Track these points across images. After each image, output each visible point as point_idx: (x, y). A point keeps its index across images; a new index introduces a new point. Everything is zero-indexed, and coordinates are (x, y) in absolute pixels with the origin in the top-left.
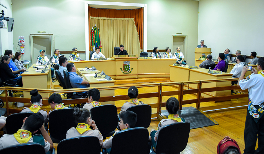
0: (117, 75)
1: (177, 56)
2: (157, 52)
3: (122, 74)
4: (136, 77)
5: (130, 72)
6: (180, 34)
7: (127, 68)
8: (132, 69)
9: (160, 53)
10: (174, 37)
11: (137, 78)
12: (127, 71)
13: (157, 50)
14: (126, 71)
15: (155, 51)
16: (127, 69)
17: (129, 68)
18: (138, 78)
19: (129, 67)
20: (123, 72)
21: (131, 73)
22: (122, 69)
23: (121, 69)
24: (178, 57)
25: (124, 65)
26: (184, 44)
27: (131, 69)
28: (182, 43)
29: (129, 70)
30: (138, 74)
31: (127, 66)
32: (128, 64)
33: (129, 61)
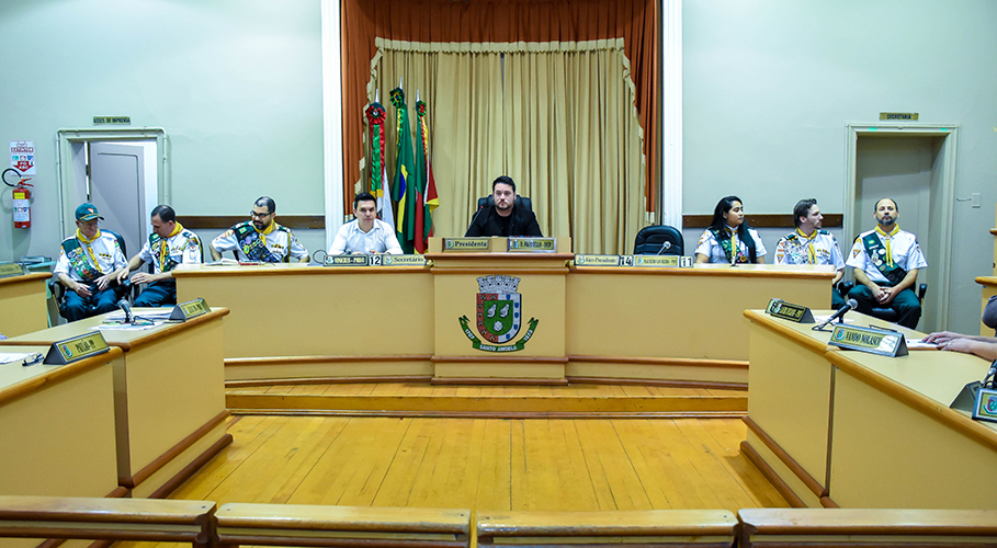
0: (440, 353)
1: (875, 256)
2: (734, 230)
3: (467, 349)
4: (557, 373)
5: (520, 345)
6: (906, 117)
7: (502, 320)
8: (534, 323)
11: (564, 385)
12: (502, 338)
13: (735, 214)
14: (493, 336)
16: (498, 326)
17: (516, 321)
18: (573, 382)
19: (510, 310)
20: (476, 343)
21: (529, 351)
22: (473, 325)
23: (463, 320)
24: (879, 263)
25: (484, 301)
27: (525, 327)
29: (512, 332)
30: (571, 360)
31: (503, 303)
32: (508, 296)
33: (512, 277)
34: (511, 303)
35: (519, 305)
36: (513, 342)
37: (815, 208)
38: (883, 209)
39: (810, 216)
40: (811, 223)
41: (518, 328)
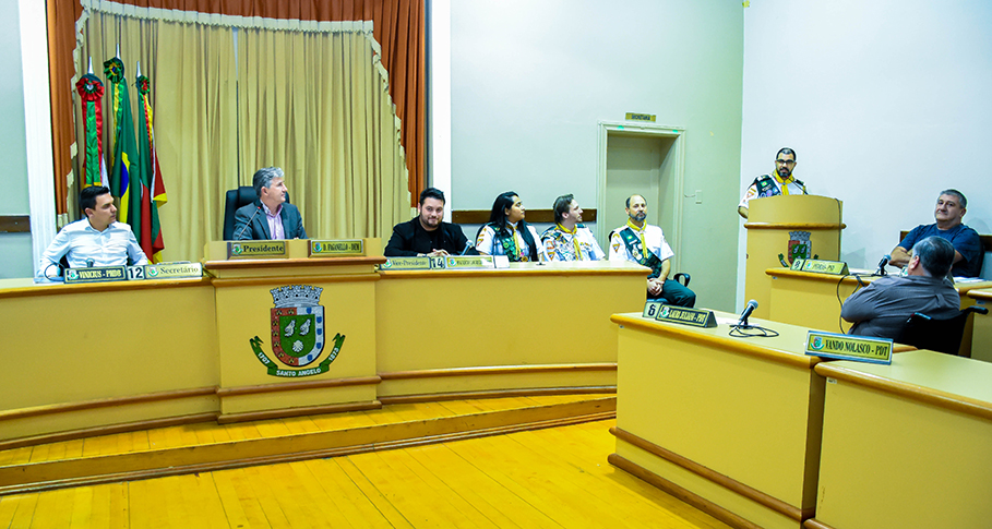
0: (226, 384)
1: (635, 251)
2: (514, 226)
3: (261, 377)
4: (368, 395)
5: (325, 366)
6: (647, 118)
7: (301, 337)
8: (339, 339)
9: (531, 229)
10: (617, 140)
11: (378, 408)
12: (303, 360)
13: (518, 209)
14: (291, 359)
15: (500, 214)
16: (298, 345)
17: (319, 339)
18: (387, 403)
19: (312, 327)
20: (272, 369)
21: (335, 372)
22: (267, 347)
23: (255, 343)
24: (639, 257)
25: (280, 317)
26: (662, 181)
27: (330, 345)
28: (654, 172)
29: (315, 352)
30: (384, 378)
31: (303, 319)
32: (309, 310)
33: (313, 286)
34: (312, 317)
35: (322, 319)
36: (316, 364)
37: (574, 204)
38: (637, 206)
39: (571, 212)
40: (573, 218)
41: (321, 347)
